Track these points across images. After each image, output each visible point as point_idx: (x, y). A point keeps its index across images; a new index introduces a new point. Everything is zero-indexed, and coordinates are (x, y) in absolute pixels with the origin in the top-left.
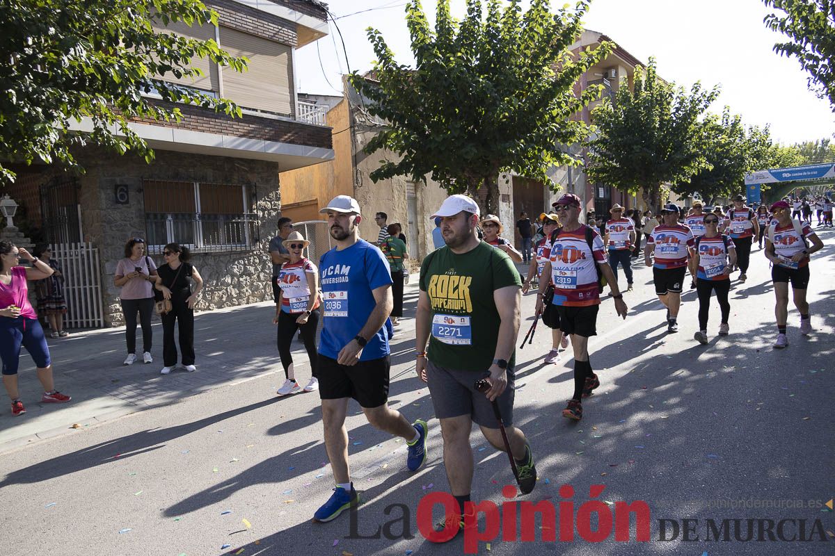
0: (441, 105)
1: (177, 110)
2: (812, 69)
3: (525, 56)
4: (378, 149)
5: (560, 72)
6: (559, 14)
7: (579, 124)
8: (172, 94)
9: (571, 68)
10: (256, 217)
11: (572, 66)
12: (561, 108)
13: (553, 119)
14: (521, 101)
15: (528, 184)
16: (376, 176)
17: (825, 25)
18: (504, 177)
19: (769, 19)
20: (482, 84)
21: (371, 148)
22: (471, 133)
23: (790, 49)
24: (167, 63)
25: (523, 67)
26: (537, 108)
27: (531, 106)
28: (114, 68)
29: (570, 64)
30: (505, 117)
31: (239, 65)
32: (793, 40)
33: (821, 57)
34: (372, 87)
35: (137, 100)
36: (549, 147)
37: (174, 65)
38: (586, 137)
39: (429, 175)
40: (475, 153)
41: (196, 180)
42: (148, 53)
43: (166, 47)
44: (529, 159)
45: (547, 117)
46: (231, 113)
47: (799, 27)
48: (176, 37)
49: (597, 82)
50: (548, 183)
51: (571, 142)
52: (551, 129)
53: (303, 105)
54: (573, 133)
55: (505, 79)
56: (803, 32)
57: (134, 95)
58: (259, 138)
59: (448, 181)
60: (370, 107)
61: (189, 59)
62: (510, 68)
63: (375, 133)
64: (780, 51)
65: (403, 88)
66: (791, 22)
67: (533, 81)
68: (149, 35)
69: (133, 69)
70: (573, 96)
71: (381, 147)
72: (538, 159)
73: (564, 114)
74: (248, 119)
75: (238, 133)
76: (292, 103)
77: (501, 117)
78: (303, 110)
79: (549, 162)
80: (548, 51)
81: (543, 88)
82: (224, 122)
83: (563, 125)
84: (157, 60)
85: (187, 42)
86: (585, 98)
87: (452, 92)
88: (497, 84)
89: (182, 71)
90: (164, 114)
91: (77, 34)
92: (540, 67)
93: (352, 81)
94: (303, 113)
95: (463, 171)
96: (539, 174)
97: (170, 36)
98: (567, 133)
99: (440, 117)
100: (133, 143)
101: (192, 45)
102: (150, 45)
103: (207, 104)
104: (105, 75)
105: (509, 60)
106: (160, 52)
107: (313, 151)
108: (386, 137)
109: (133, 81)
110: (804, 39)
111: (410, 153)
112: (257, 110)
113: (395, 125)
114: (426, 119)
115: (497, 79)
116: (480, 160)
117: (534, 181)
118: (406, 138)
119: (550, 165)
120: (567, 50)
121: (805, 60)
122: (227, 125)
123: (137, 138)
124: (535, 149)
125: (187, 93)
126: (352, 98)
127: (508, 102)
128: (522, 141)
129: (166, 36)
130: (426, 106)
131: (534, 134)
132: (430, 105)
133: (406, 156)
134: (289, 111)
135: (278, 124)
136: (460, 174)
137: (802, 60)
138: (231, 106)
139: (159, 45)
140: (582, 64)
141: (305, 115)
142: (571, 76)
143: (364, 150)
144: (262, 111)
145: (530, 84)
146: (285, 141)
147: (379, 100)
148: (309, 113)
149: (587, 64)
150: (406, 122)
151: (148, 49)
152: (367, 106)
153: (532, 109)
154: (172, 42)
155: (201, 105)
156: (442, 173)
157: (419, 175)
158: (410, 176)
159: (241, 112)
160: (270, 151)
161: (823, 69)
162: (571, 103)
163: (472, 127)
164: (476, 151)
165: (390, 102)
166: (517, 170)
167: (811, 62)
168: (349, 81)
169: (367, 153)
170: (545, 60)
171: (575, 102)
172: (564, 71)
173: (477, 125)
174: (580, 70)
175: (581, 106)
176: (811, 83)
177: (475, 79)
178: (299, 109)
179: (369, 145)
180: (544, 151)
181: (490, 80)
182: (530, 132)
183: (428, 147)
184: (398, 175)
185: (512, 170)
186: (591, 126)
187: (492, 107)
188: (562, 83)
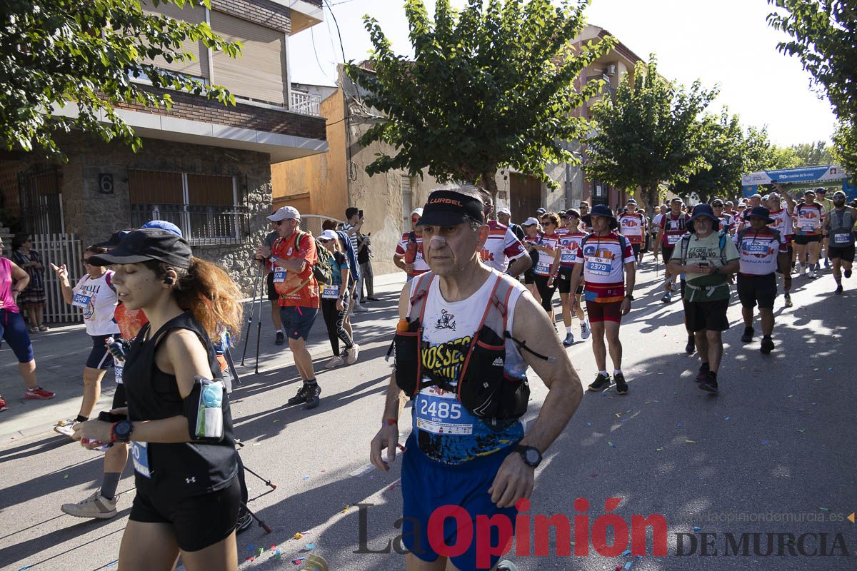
0: (438, 98)
1: (168, 96)
2: (813, 69)
3: (526, 49)
4: (374, 142)
5: (561, 66)
6: (561, 6)
7: (579, 119)
8: (162, 79)
9: (572, 63)
10: (247, 209)
11: (574, 60)
12: (561, 103)
13: (553, 114)
14: (521, 95)
15: (525, 181)
16: (372, 170)
17: (827, 25)
18: (502, 173)
19: (772, 17)
20: (482, 76)
21: (366, 140)
23: (793, 48)
24: (156, 46)
25: (524, 60)
26: (537, 102)
27: (531, 101)
28: (102, 50)
29: (571, 58)
30: (504, 111)
31: (233, 50)
32: (795, 39)
33: (822, 57)
34: (368, 78)
35: (126, 85)
36: (548, 143)
37: (164, 49)
38: (585, 133)
39: (426, 170)
40: (473, 147)
41: (184, 171)
42: (137, 35)
43: (156, 30)
44: (529, 155)
45: (547, 111)
46: (225, 101)
47: (801, 26)
48: (166, 19)
49: (597, 77)
50: (546, 180)
51: (571, 138)
52: (552, 124)
53: (296, 95)
54: (573, 129)
55: (506, 72)
56: (806, 32)
57: (123, 79)
58: (250, 128)
59: (445, 176)
60: (366, 99)
61: (181, 43)
62: (511, 61)
63: (370, 125)
64: (783, 51)
65: (400, 79)
66: (794, 21)
67: (534, 75)
68: (138, 17)
69: (123, 52)
70: (573, 91)
71: (376, 140)
72: (537, 155)
73: (564, 110)
74: (241, 108)
75: (228, 122)
76: (285, 92)
77: (501, 111)
78: (297, 100)
79: (548, 158)
80: (548, 45)
81: (544, 83)
82: (215, 110)
83: (563, 120)
84: (146, 43)
85: (179, 25)
86: (586, 93)
87: (451, 84)
88: (497, 77)
89: (173, 55)
90: (153, 100)
91: (63, 13)
92: (541, 61)
93: (347, 71)
94: (297, 102)
95: (461, 165)
96: (538, 170)
97: (160, 18)
98: (567, 128)
99: (437, 110)
100: (120, 130)
101: (183, 28)
102: (139, 27)
103: (199, 90)
104: (93, 57)
105: (510, 52)
106: (150, 35)
107: (305, 142)
108: (383, 129)
109: (122, 65)
110: (806, 38)
111: (407, 146)
112: (247, 99)
113: (391, 117)
114: (424, 111)
115: (496, 71)
116: (478, 155)
117: (532, 179)
118: (403, 131)
119: (549, 162)
120: (569, 44)
121: (806, 60)
122: (217, 114)
123: (124, 125)
124: (533, 144)
125: (178, 78)
126: (347, 87)
127: (508, 96)
128: (522, 136)
129: (156, 17)
130: (424, 98)
131: (534, 129)
132: (427, 96)
133: (402, 150)
134: (282, 101)
135: (270, 113)
136: (457, 169)
137: (803, 59)
138: (225, 93)
139: (149, 27)
140: (583, 59)
141: (298, 104)
142: (572, 71)
143: (359, 142)
144: (254, 100)
145: (530, 78)
146: (277, 131)
147: (375, 92)
148: (302, 103)
149: (589, 59)
150: (403, 115)
151: (137, 31)
152: (363, 97)
153: (532, 103)
154: (162, 24)
155: (192, 92)
156: (439, 168)
157: (415, 169)
158: (406, 171)
159: (234, 101)
160: (262, 142)
161: (823, 70)
162: (572, 98)
163: (470, 120)
164: (475, 145)
165: (387, 93)
166: (516, 167)
167: (812, 63)
168: (344, 70)
169: (362, 146)
170: (546, 53)
171: (575, 98)
172: (565, 66)
173: (475, 119)
174: (582, 65)
175: (581, 102)
176: (813, 83)
177: (475, 71)
178: (293, 98)
179: (364, 137)
180: (544, 147)
181: (491, 72)
182: (530, 127)
183: (425, 140)
184: (394, 169)
185: (510, 166)
186: (591, 122)
187: (492, 100)
188: (563, 77)
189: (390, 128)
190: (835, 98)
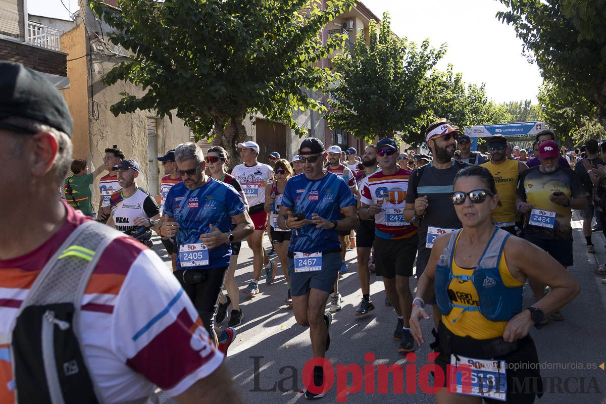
0: (188, 41)
2: (524, 37)
4: (119, 81)
5: (309, 19)
7: (324, 70)
9: (319, 16)
11: (320, 14)
12: (309, 53)
13: (300, 62)
14: (270, 44)
16: (117, 110)
18: (251, 118)
20: (233, 23)
21: (111, 78)
22: (219, 72)
23: (509, 18)
25: (273, 9)
26: (285, 51)
27: (280, 50)
29: (317, 12)
30: (254, 58)
32: (510, 9)
33: (531, 27)
34: (114, 14)
36: (295, 91)
38: (331, 83)
39: (174, 112)
40: (224, 92)
44: (277, 102)
45: (296, 61)
49: (341, 32)
50: (293, 127)
51: (317, 87)
52: (299, 73)
53: (34, 27)
54: (319, 79)
55: (255, 20)
56: (519, 4)
59: (193, 119)
60: (113, 36)
62: (261, 10)
63: (115, 64)
64: (501, 19)
65: (148, 19)
67: (282, 25)
70: (320, 43)
71: (121, 79)
72: (285, 101)
73: (310, 60)
76: (21, 22)
77: (252, 57)
78: (34, 32)
79: (295, 105)
81: (293, 34)
83: (310, 70)
86: (331, 46)
87: (201, 28)
88: (247, 25)
92: (290, 12)
93: (91, 6)
94: (34, 35)
95: (210, 109)
96: (286, 117)
98: (314, 78)
99: (186, 53)
108: (129, 68)
110: (519, 9)
111: (155, 87)
113: (138, 57)
114: (172, 53)
115: (246, 19)
116: (228, 99)
117: (280, 125)
118: (152, 72)
119: (296, 109)
121: (519, 29)
124: (282, 92)
126: (89, 23)
127: (259, 43)
130: (171, 39)
131: (282, 78)
132: (175, 38)
133: (150, 90)
134: (17, 32)
135: (3, 44)
136: (206, 113)
137: (517, 27)
140: (330, 13)
141: (36, 37)
142: (318, 23)
143: (102, 81)
145: (278, 28)
147: (122, 29)
148: (40, 35)
149: (334, 13)
150: (151, 55)
152: (109, 34)
153: (281, 52)
156: (188, 111)
157: (164, 110)
158: (153, 113)
161: (533, 38)
162: (317, 50)
163: (220, 65)
164: (225, 91)
165: (134, 32)
166: (264, 113)
167: (525, 31)
168: (88, 5)
169: (106, 84)
170: (294, 5)
171: (320, 49)
172: (312, 18)
173: (225, 64)
174: (328, 19)
175: (325, 52)
176: (525, 49)
177: (225, 18)
178: (29, 30)
179: (109, 75)
180: (291, 95)
181: (241, 18)
182: (279, 75)
183: (175, 82)
184: (141, 110)
185: (258, 112)
186: (336, 73)
187: (242, 46)
188: (310, 29)
189: (136, 68)
190: (542, 63)
